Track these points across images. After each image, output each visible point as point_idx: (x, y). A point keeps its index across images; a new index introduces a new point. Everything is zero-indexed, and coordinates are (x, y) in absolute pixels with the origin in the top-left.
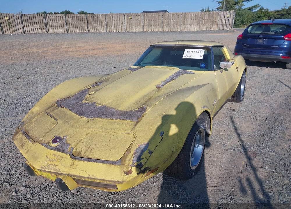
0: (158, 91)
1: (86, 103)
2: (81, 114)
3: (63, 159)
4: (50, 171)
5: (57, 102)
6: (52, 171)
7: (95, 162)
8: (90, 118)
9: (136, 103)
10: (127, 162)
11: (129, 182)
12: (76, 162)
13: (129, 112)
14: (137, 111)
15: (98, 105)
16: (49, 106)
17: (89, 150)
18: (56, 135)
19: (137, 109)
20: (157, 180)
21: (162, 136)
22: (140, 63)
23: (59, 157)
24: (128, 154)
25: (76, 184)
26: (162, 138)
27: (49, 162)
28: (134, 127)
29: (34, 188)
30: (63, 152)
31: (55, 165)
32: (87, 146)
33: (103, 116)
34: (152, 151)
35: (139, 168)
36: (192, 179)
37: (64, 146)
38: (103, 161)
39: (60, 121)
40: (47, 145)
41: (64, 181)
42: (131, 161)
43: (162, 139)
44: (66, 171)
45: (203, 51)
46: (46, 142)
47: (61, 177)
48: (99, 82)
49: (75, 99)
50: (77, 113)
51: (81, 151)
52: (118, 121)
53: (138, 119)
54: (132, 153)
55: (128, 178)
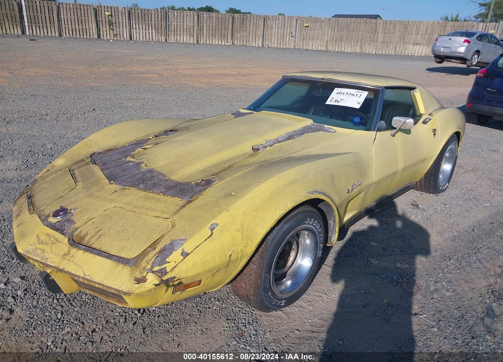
0: (251, 156)
1: (129, 162)
2: (111, 178)
3: (58, 243)
4: (35, 258)
5: (91, 156)
6: (38, 259)
7: (99, 255)
8: (123, 185)
9: (204, 171)
10: (143, 264)
11: (140, 295)
12: (74, 251)
13: (184, 184)
14: (197, 185)
15: (144, 166)
16: (79, 159)
17: (97, 236)
18: (64, 205)
19: (199, 181)
20: (221, 302)
21: (212, 230)
22: (257, 107)
23: (53, 239)
24: (150, 251)
25: (77, 285)
26: (212, 233)
27: (37, 246)
28: (179, 210)
29: (34, 282)
30: (62, 232)
31: (43, 251)
32: (97, 230)
33: (142, 186)
34: (189, 252)
35: (159, 276)
37: (66, 224)
38: (109, 256)
39: (80, 185)
40: (44, 219)
41: (53, 277)
42: (151, 263)
43: (211, 236)
44: (56, 263)
45: (365, 94)
46: (46, 214)
47: (49, 271)
48: (171, 131)
49: (120, 153)
50: (107, 177)
51: (87, 235)
52: (161, 197)
53: (191, 198)
54: (157, 250)
55: (138, 288)
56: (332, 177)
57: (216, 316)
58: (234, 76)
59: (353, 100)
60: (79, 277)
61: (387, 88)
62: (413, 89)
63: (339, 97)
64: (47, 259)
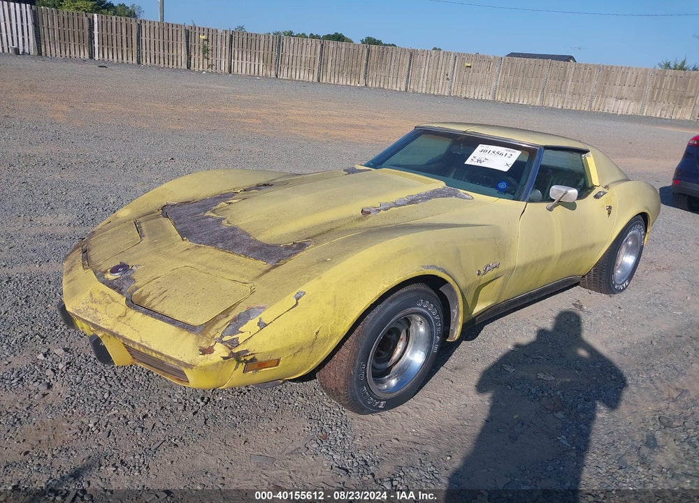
0: (359, 219)
1: (209, 217)
2: (184, 234)
3: (113, 303)
4: (85, 318)
5: (163, 208)
6: (88, 320)
7: (160, 319)
8: (197, 243)
9: (299, 232)
10: (212, 333)
11: (204, 369)
12: (131, 312)
13: (271, 246)
14: (287, 248)
15: (226, 222)
16: (148, 211)
17: (161, 298)
18: (125, 261)
19: (290, 244)
20: (305, 398)
21: (298, 299)
22: (377, 163)
23: (108, 298)
24: (221, 319)
25: (131, 357)
26: (297, 303)
27: (90, 304)
28: (261, 275)
29: (79, 356)
30: (120, 291)
31: (96, 311)
32: (161, 291)
33: (220, 245)
34: (267, 323)
35: (229, 348)
36: (376, 417)
37: (125, 281)
38: (173, 321)
39: (146, 239)
40: (100, 276)
41: (104, 342)
42: (221, 332)
43: (295, 306)
44: (109, 325)
45: (516, 154)
46: (103, 270)
47: (100, 335)
48: (265, 185)
49: (199, 207)
50: (180, 232)
51: (148, 295)
52: (242, 258)
53: (278, 262)
54: (230, 318)
55: (202, 360)
56: (458, 251)
57: (296, 413)
58: (362, 127)
59: (500, 160)
60: (134, 343)
61: (547, 148)
62: (586, 152)
63: (483, 156)
64: (100, 320)
